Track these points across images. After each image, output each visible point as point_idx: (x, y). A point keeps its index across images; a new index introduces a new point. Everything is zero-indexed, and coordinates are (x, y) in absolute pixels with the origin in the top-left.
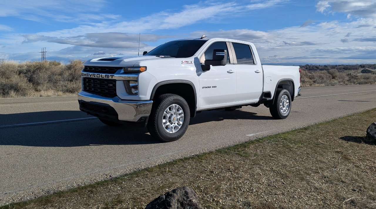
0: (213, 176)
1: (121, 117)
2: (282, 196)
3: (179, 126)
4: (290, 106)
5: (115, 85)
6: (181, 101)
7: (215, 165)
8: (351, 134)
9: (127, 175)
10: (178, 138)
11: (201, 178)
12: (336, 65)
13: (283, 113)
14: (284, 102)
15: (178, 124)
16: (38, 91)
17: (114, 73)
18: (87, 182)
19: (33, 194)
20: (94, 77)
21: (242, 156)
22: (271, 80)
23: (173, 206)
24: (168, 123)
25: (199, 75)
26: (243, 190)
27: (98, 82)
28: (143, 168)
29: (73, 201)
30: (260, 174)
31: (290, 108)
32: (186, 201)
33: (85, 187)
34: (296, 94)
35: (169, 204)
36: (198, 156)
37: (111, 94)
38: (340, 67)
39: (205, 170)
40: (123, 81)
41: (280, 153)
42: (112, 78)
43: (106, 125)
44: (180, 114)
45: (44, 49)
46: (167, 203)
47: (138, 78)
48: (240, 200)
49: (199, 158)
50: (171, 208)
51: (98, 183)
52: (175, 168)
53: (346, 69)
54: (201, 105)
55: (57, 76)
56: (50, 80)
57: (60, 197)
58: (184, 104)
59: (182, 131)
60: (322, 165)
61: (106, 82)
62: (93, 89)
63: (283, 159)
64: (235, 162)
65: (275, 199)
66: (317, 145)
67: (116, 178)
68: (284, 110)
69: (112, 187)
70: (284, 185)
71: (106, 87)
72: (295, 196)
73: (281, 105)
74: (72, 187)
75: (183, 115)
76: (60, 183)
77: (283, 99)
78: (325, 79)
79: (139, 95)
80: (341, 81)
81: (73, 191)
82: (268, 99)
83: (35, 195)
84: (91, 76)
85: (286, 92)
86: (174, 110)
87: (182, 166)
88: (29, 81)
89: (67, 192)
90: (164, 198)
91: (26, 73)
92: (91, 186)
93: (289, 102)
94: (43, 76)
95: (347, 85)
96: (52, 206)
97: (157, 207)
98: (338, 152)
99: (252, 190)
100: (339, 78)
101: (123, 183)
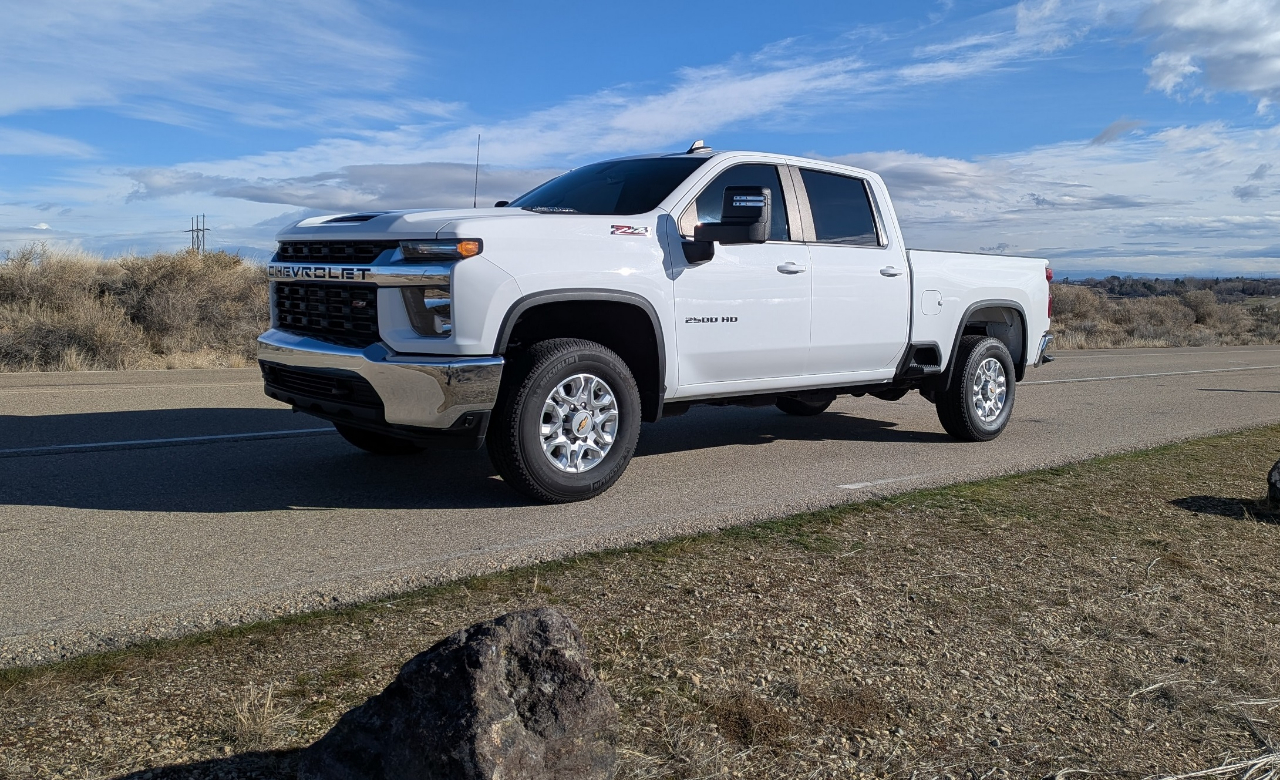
0: (689, 603)
1: (395, 413)
2: (917, 670)
3: (602, 448)
4: (1011, 397)
5: (373, 304)
6: (607, 363)
7: (706, 574)
8: (1214, 488)
9: (395, 599)
10: (595, 490)
11: (648, 609)
12: (1215, 277)
13: (983, 418)
14: (987, 381)
15: (596, 442)
16: (163, 353)
17: (369, 260)
18: (252, 614)
19: (55, 644)
20: (307, 278)
21: (806, 548)
22: (939, 304)
23: (488, 667)
24: (562, 439)
25: (673, 277)
26: (783, 648)
27: (321, 294)
28: (454, 576)
29: (191, 672)
30: (855, 601)
31: (1009, 404)
32: (540, 655)
33: (242, 632)
34: (1033, 356)
35: (474, 658)
36: (654, 545)
37: (361, 332)
38: (1230, 285)
39: (666, 587)
40: (402, 287)
41: (944, 542)
42: (364, 278)
43: (361, 450)
44: (603, 410)
45: (201, 219)
46: (469, 656)
47: (450, 278)
48: (766, 679)
49: (656, 550)
50: (479, 671)
51: (288, 621)
52: (568, 579)
53: (1251, 294)
54: (682, 379)
55: (228, 302)
56: (205, 318)
57: (148, 658)
58: (619, 374)
59: (612, 465)
60: (1080, 582)
61: (344, 295)
62: (304, 321)
63: (947, 561)
64: (780, 563)
65: (888, 678)
66: (1084, 521)
67: (355, 605)
68: (987, 409)
69: (333, 634)
70: (933, 637)
71: (346, 310)
72: (963, 671)
73: (977, 394)
74: (196, 630)
75: (615, 412)
76: (157, 615)
77: (984, 373)
78: (1169, 324)
79: (455, 337)
80: (1226, 331)
81: (197, 641)
82: (927, 369)
83: (63, 648)
84: (296, 275)
85: (997, 348)
86: (581, 397)
87: (593, 574)
88: (133, 321)
89: (176, 644)
90: (460, 640)
91: (120, 293)
92: (261, 627)
93: (1008, 383)
94: (181, 301)
95: (1245, 343)
96: (116, 683)
97: (436, 668)
98: (1153, 543)
99: (816, 648)
100: (1221, 323)
101: (376, 620)
